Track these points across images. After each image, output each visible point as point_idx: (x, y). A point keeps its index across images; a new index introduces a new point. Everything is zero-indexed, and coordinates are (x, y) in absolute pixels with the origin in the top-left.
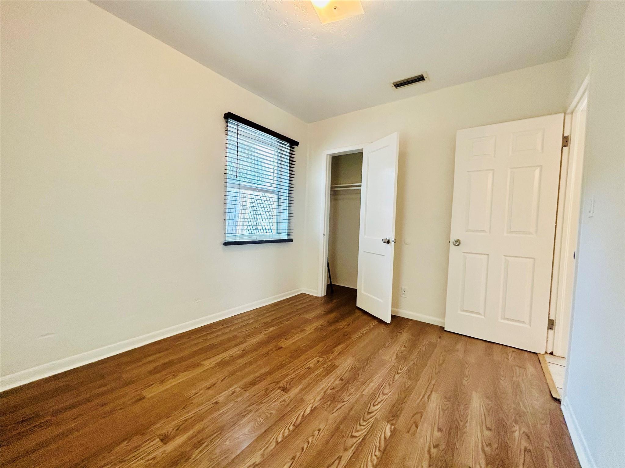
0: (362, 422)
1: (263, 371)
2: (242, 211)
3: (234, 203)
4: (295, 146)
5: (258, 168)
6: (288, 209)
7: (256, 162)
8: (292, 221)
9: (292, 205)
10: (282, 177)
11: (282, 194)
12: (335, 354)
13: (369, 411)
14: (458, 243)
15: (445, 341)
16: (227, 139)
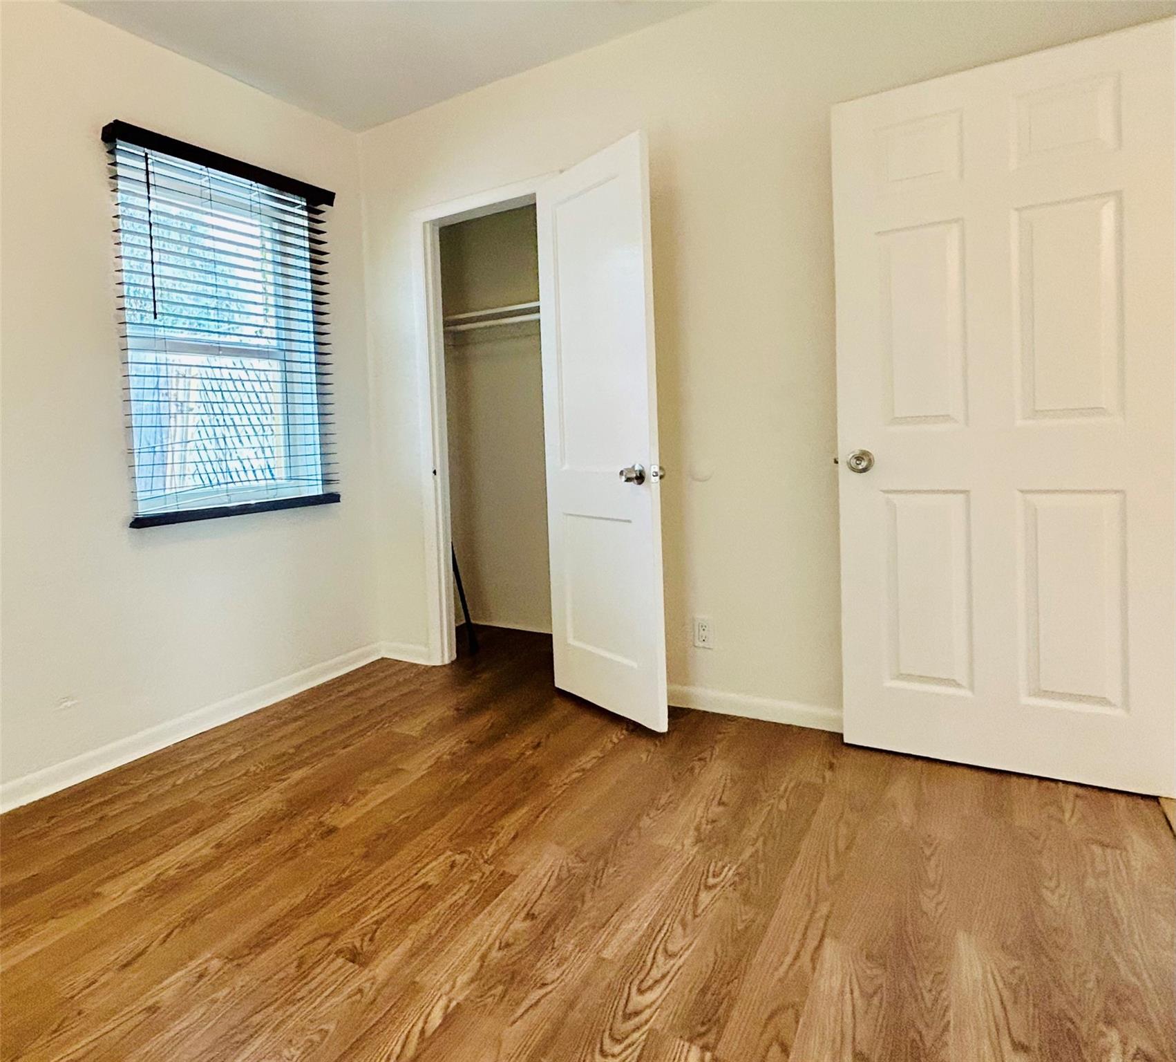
0: (607, 1041)
1: (283, 905)
2: (176, 421)
3: (148, 395)
4: (323, 207)
5: (218, 283)
6: (316, 402)
7: (210, 267)
8: (331, 439)
9: (328, 399)
10: (292, 304)
11: (296, 356)
12: (504, 837)
13: (628, 1011)
14: (864, 464)
15: (849, 777)
16: (117, 204)
